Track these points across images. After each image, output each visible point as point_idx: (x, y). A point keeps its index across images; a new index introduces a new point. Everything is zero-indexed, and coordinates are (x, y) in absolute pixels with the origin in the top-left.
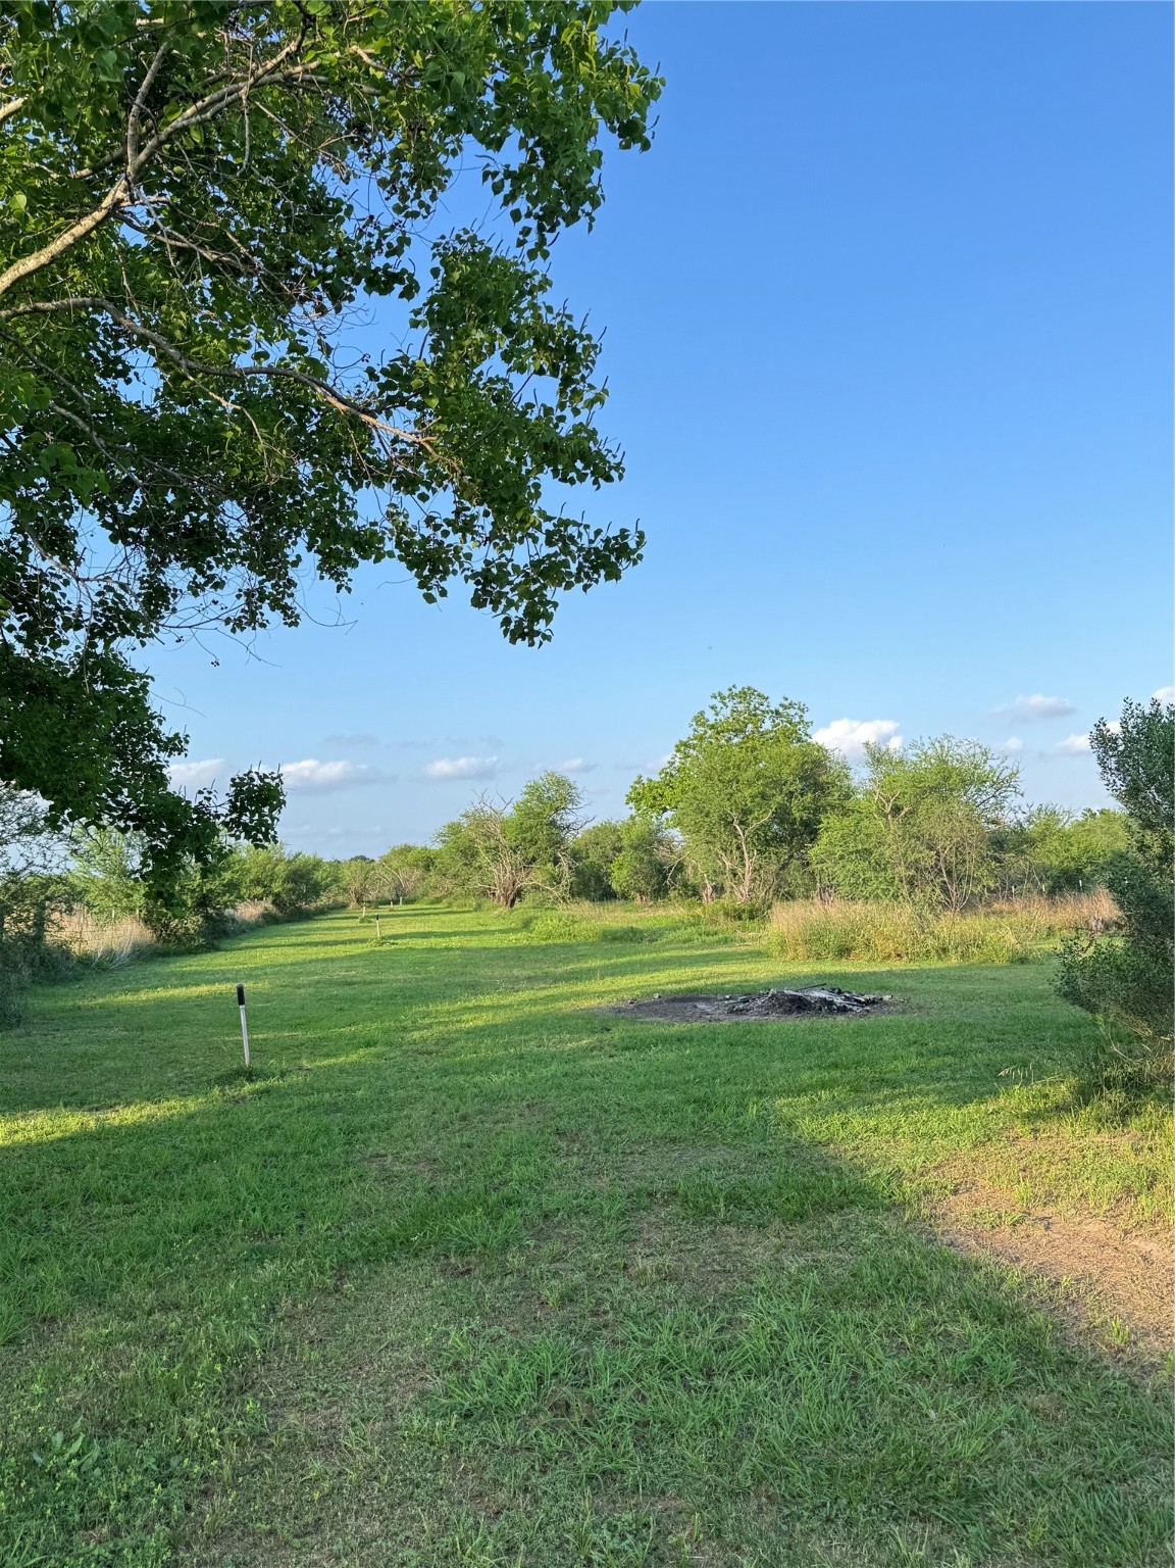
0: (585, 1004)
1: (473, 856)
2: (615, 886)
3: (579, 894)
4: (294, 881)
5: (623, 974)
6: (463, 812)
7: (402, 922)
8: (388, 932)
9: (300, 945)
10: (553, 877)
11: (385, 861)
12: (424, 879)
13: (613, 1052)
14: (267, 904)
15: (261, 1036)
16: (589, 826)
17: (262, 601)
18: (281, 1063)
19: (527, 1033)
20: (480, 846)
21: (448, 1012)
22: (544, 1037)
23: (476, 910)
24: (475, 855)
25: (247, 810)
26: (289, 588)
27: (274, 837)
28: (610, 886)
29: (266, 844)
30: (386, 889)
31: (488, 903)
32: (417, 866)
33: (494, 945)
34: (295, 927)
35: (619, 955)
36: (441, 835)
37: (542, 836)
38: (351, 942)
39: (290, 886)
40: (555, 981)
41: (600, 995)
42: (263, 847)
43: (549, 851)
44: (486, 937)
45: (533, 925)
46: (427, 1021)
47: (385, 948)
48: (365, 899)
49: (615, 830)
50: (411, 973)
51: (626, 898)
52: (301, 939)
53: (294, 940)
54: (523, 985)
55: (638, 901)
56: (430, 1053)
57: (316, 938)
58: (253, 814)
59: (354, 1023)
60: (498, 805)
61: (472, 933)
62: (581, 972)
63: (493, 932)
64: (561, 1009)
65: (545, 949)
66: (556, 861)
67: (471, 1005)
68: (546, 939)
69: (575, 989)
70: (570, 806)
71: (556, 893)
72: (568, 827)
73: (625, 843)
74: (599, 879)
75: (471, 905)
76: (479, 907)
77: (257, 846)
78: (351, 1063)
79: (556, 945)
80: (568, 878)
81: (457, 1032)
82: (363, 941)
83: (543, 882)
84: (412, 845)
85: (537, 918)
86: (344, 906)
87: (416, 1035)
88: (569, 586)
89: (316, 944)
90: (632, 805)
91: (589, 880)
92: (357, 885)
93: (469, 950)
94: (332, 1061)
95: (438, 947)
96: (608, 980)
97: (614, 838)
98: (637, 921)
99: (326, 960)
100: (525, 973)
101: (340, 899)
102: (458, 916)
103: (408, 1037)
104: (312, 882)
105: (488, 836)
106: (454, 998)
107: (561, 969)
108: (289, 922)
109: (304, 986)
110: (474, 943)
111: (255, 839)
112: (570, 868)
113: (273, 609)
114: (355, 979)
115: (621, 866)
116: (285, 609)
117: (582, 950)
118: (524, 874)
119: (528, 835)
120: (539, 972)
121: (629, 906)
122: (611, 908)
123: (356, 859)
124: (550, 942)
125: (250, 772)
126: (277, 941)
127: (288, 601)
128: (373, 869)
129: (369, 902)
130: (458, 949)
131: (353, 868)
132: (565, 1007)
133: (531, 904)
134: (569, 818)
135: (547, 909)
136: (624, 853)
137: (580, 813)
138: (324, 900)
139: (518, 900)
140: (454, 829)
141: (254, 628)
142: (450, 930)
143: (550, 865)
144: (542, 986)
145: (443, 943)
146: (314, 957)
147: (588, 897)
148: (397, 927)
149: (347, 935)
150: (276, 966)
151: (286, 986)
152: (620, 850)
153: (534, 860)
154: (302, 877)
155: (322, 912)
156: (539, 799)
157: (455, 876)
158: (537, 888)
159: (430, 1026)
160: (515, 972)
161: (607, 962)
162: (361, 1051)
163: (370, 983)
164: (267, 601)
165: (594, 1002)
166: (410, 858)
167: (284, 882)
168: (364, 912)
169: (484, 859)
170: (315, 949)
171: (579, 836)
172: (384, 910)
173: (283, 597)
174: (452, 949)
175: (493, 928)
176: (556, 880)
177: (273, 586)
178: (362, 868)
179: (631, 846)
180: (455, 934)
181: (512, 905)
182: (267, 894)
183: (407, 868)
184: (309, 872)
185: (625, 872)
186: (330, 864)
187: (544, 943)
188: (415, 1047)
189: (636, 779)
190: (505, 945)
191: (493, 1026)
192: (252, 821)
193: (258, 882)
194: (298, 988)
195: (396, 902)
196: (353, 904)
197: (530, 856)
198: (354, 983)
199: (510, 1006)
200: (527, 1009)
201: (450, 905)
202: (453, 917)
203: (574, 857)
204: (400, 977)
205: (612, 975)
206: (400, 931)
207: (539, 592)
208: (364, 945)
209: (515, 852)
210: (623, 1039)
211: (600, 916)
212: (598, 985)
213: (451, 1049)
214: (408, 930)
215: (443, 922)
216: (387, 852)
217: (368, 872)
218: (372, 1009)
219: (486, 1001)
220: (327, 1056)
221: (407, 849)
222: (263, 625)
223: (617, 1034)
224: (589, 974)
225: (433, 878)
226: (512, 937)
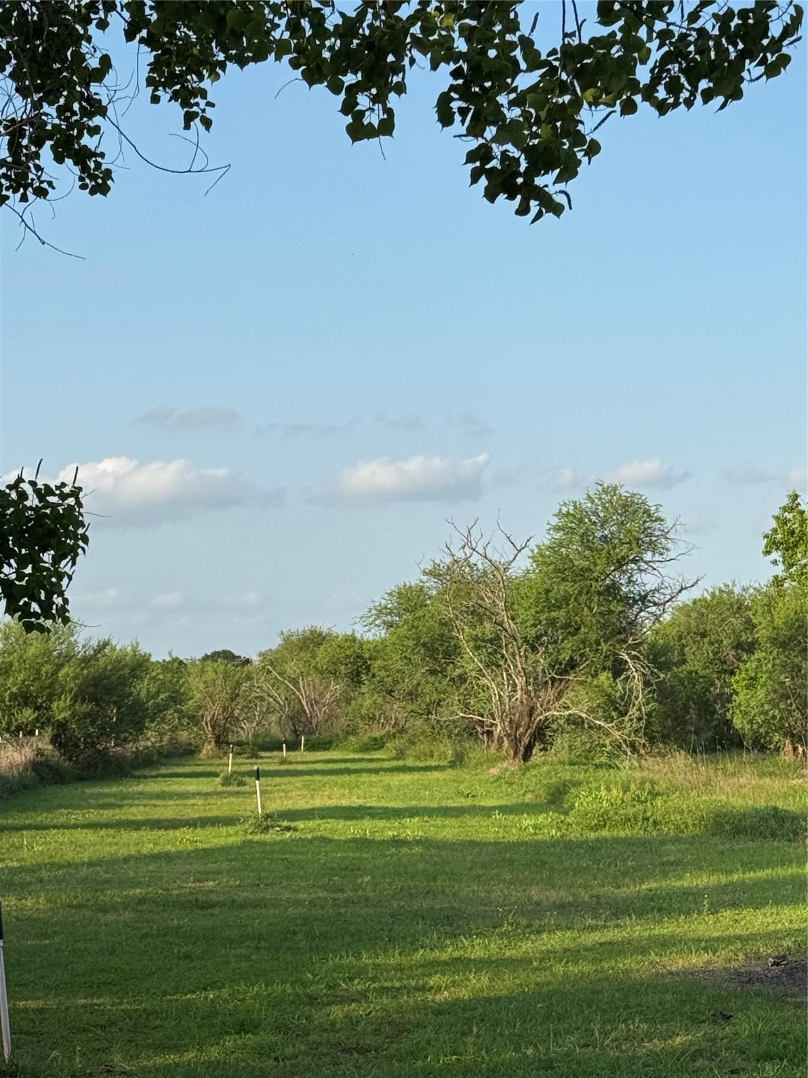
0: (679, 963)
1: (447, 654)
2: (738, 722)
3: (665, 738)
4: (93, 699)
5: (758, 904)
6: (430, 567)
7: (306, 787)
8: (276, 806)
9: (106, 825)
10: (611, 701)
11: (272, 661)
12: (348, 701)
13: (739, 1063)
14: (42, 742)
15: (32, 1004)
16: (685, 598)
17: (40, 145)
18: (71, 1059)
19: (560, 1019)
20: (463, 634)
21: (399, 968)
22: (596, 1027)
23: (452, 765)
24: (453, 652)
25: (12, 554)
26: (91, 116)
27: (63, 611)
28: (728, 723)
29: (48, 623)
30: (273, 718)
31: (477, 752)
32: (334, 673)
33: (491, 837)
34: (95, 790)
35: (748, 866)
36: (381, 611)
37: (589, 616)
38: (204, 822)
39: (85, 708)
40: (616, 915)
41: (709, 945)
42: (42, 629)
43: (604, 647)
44: (473, 822)
45: (569, 797)
46: (358, 985)
47: (271, 836)
48: (231, 738)
49: (739, 607)
50: (323, 887)
51: (763, 748)
52: (107, 815)
53: (93, 815)
54: (551, 918)
55: (787, 756)
56: (363, 1051)
57: (136, 812)
58: (22, 563)
59: (213, 985)
60: (500, 552)
61: (445, 812)
62: (669, 896)
63: (487, 812)
64: (627, 972)
65: (594, 848)
66: (618, 669)
67: (444, 956)
68: (595, 828)
69: (658, 931)
70: (648, 556)
71: (617, 734)
72: (643, 598)
73: (762, 633)
74: (706, 709)
75: (443, 756)
76: (458, 761)
77: (29, 627)
78: (208, 1065)
79: (616, 840)
80: (641, 703)
81: (417, 1008)
82: (229, 821)
83: (591, 711)
84: (325, 630)
85: (577, 784)
86: (189, 752)
87: (337, 1012)
88: (629, 108)
89: (136, 825)
90: (776, 555)
91: (686, 708)
92: (216, 709)
93: (442, 845)
94: (172, 1058)
95: (378, 837)
96: (726, 916)
97: (737, 622)
98: (785, 796)
99: (155, 857)
100: (553, 896)
101: (184, 736)
102: (416, 776)
103: (319, 1016)
104: (130, 701)
105: (478, 614)
106: (413, 944)
107: (629, 890)
108: (81, 779)
109: (114, 908)
110: (449, 830)
111: (26, 612)
112: (647, 684)
113: (59, 159)
114: (213, 897)
115: (752, 682)
116: (82, 157)
117: (672, 855)
118: (551, 693)
119: (561, 614)
120: (584, 895)
121: (767, 765)
122: (730, 767)
123: (215, 656)
124: (605, 833)
125: (20, 480)
126: (62, 816)
127: (87, 141)
128: (249, 678)
129: (240, 744)
130: (418, 842)
131: (210, 675)
132: (636, 966)
133: (564, 755)
134: (647, 581)
135: (598, 767)
136: (758, 654)
137: (665, 569)
138: (150, 739)
139: (538, 747)
140: (410, 600)
141: (24, 198)
142: (401, 805)
143: (604, 677)
144: (590, 922)
145: (387, 830)
146: (133, 850)
147: (683, 744)
148: (294, 796)
149: (195, 809)
150: (60, 866)
151: (80, 906)
152: (751, 648)
153: (572, 665)
154: (109, 690)
155: (147, 763)
156: (586, 540)
157: (413, 695)
158: (576, 722)
159: (364, 996)
160: (535, 893)
161: (724, 879)
162: (229, 1042)
163: (243, 906)
164: (49, 143)
165: (697, 960)
166: (322, 656)
167: (74, 700)
168: (230, 764)
169: (471, 661)
170: (135, 835)
171: (667, 618)
172: (269, 761)
173: (80, 135)
174: (404, 843)
175: (488, 803)
176: (616, 707)
177: (61, 111)
178: (226, 675)
179: (773, 641)
180: (413, 812)
181: (526, 757)
182: (41, 723)
183: (316, 677)
184: (123, 682)
185: (761, 693)
186: (165, 666)
187: (592, 835)
188: (334, 1038)
189: (785, 502)
190: (514, 836)
191: (488, 1000)
192: (20, 576)
193: (24, 698)
194: (104, 910)
195: (293, 746)
196: (208, 748)
197: (565, 656)
198: (213, 906)
199: (525, 962)
200: (559, 969)
201: (401, 755)
202: (407, 777)
203: (654, 661)
204: (303, 896)
205: (734, 905)
206: (302, 804)
207: (568, 115)
208: (231, 830)
209: (534, 649)
210: (758, 1038)
211: (708, 783)
212: (707, 925)
213: (406, 1044)
214: (317, 803)
215: (388, 788)
216: (275, 643)
217: (238, 684)
218: (247, 958)
219: (476, 949)
220: (161, 1048)
221: (314, 640)
222: (41, 193)
223: (745, 1026)
224: (687, 903)
225: (367, 699)
226: (527, 821)
